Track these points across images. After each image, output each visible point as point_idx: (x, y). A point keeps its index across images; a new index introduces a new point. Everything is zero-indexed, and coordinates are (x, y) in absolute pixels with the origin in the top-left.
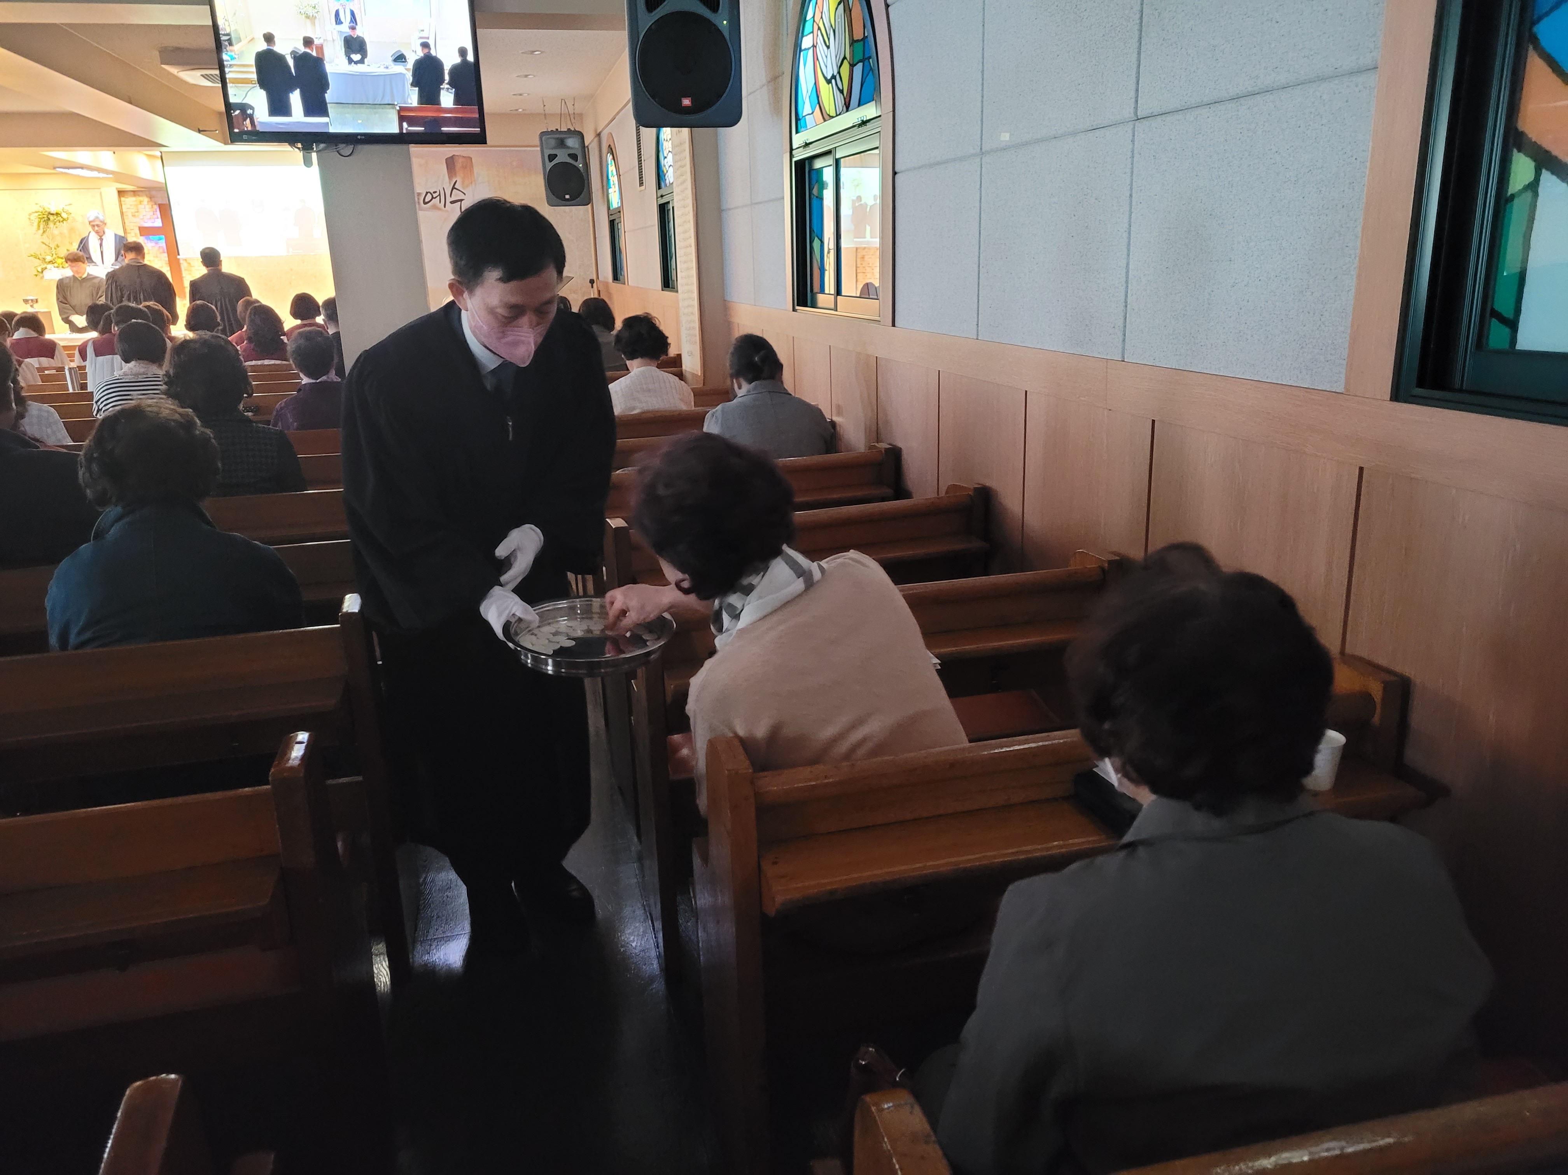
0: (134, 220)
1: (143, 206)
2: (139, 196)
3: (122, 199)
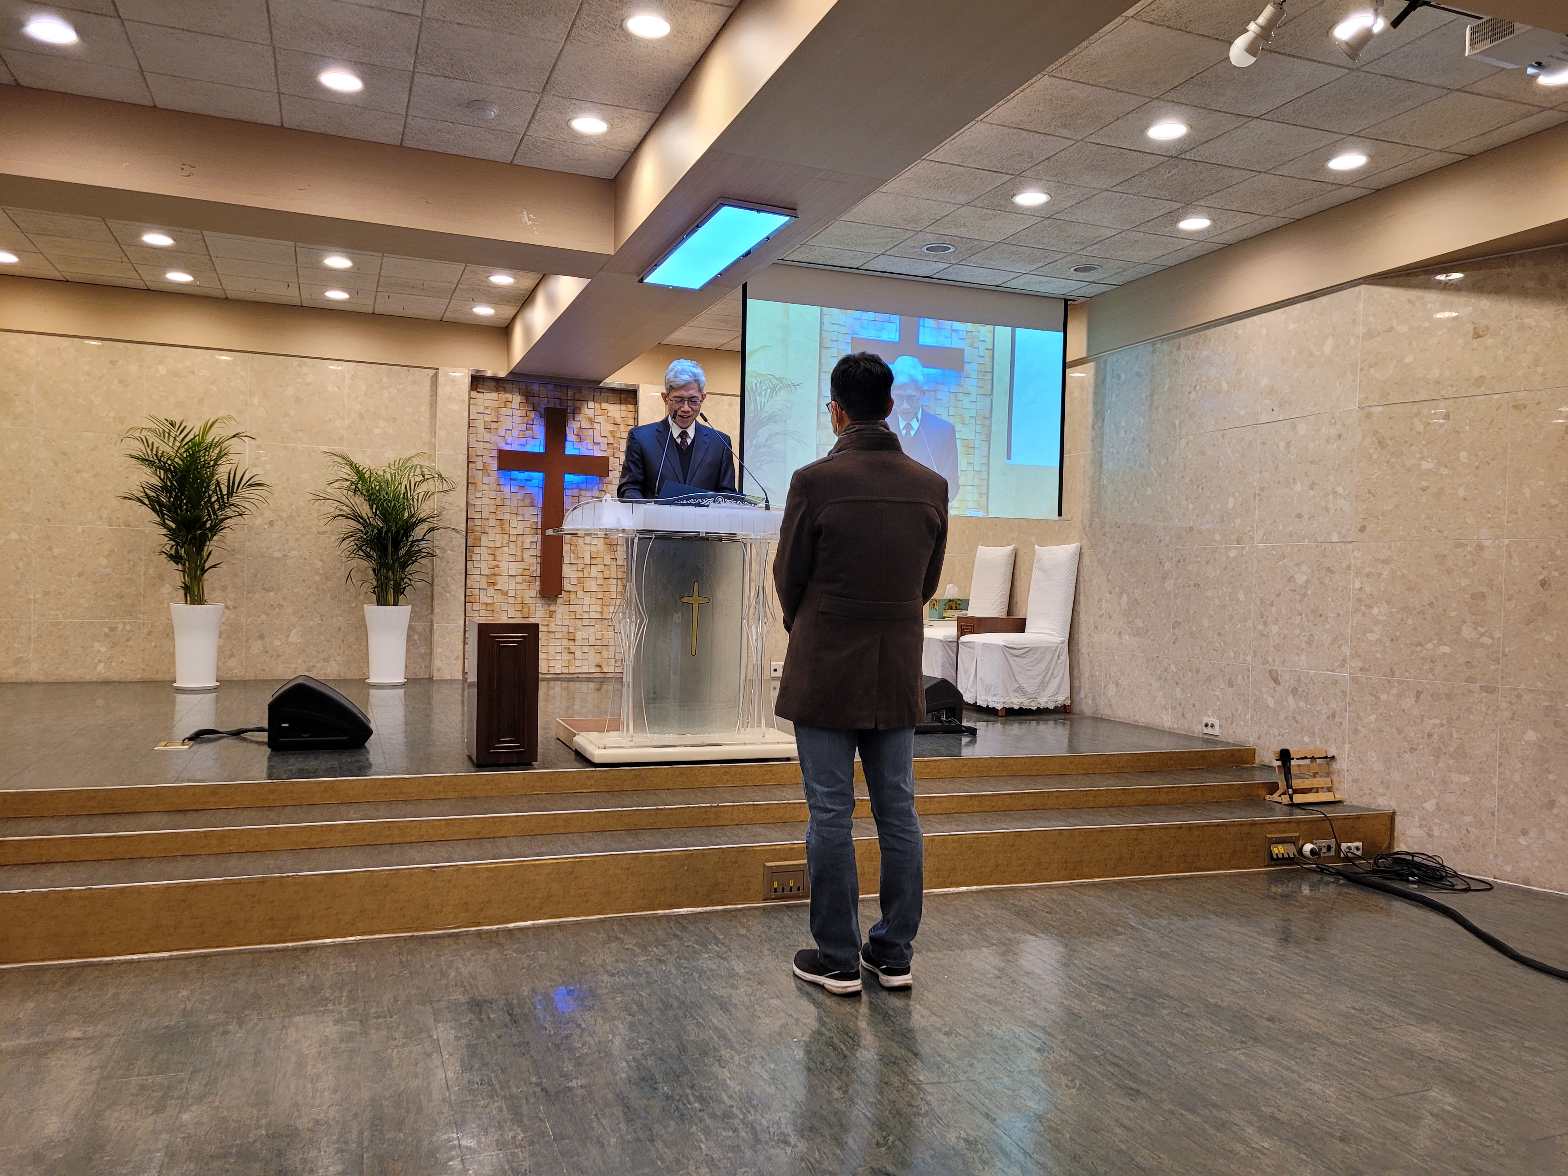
1: (509, 412)
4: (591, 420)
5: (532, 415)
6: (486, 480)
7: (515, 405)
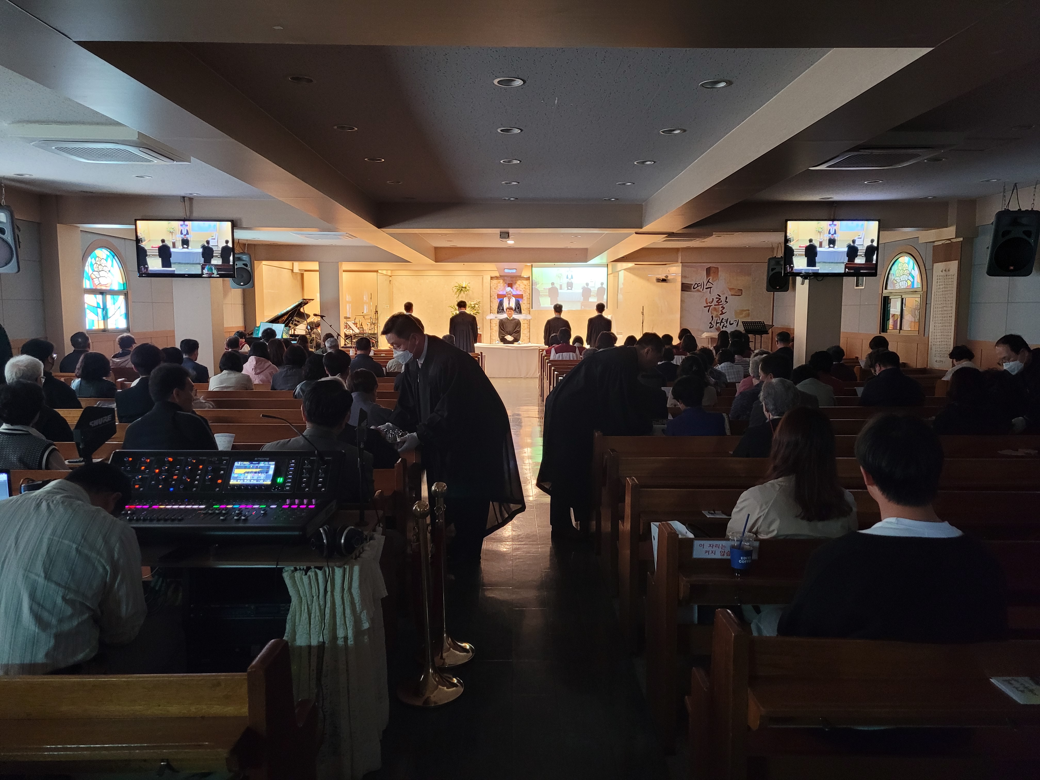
0: (495, 291)
1: (500, 284)
2: (499, 279)
3: (491, 281)
4: (519, 285)
5: (505, 285)
6: (495, 301)
7: (501, 283)
